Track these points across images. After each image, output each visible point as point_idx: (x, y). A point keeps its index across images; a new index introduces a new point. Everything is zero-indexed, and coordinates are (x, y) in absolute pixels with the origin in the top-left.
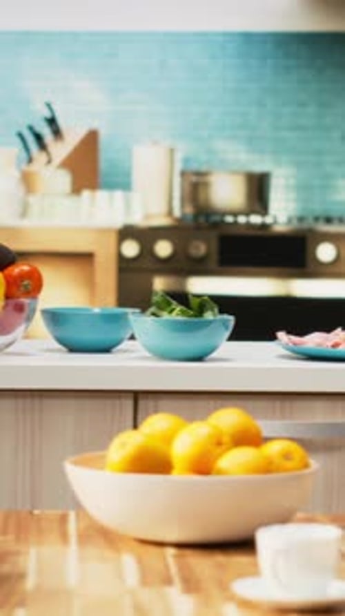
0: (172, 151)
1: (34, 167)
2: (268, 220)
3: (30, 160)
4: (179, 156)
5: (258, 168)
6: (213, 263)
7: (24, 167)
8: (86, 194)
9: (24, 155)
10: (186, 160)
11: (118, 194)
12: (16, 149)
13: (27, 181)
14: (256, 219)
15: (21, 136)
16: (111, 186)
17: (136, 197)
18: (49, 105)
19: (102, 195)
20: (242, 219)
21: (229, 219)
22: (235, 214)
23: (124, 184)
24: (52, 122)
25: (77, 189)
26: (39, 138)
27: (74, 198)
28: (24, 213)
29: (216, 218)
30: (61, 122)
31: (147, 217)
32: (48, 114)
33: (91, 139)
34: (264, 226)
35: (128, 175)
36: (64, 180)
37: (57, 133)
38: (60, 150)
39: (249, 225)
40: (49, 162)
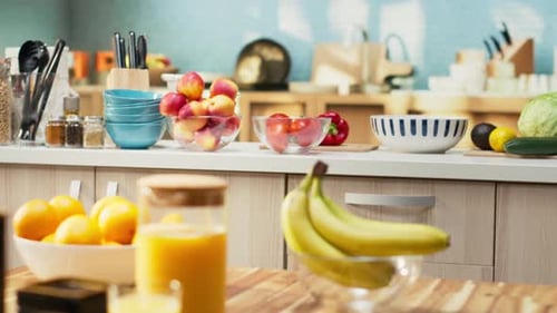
1: (493, 62)
3: (491, 57)
7: (488, 61)
8: (523, 77)
9: (488, 55)
11: (543, 78)
12: (484, 52)
13: (489, 71)
15: (486, 43)
16: (539, 73)
17: (555, 78)
18: (504, 25)
19: (533, 78)
24: (506, 35)
25: (517, 74)
26: (497, 44)
27: (515, 81)
28: (485, 88)
30: (512, 34)
32: (502, 28)
33: (529, 44)
36: (509, 69)
37: (508, 41)
38: (510, 51)
40: (503, 57)
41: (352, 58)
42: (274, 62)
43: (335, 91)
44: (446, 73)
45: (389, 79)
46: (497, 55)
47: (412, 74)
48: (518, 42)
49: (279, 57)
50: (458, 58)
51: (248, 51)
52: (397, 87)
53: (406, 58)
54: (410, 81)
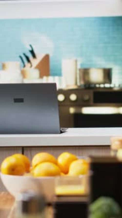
0: (76, 61)
1: (25, 69)
2: (112, 85)
3: (24, 66)
4: (79, 63)
5: (108, 66)
6: (92, 102)
7: (22, 68)
8: (45, 78)
9: (22, 64)
10: (82, 65)
12: (19, 62)
13: (23, 74)
14: (107, 85)
15: (21, 57)
16: (54, 75)
17: (63, 78)
18: (31, 46)
19: (51, 78)
20: (102, 86)
21: (97, 86)
22: (100, 84)
24: (32, 52)
25: (41, 76)
29: (93, 86)
30: (36, 52)
31: (67, 86)
32: (31, 49)
33: (47, 57)
34: (111, 88)
37: (34, 56)
38: (35, 62)
39: (105, 88)
40: (31, 66)
48: (40, 56)
50: (4, 67)
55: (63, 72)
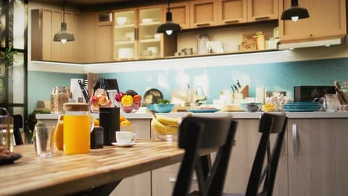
0: (264, 89)
1: (235, 94)
4: (266, 89)
7: (233, 93)
8: (246, 98)
9: (233, 91)
11: (253, 98)
12: (231, 90)
13: (233, 96)
15: (232, 87)
17: (257, 98)
18: (238, 80)
19: (250, 98)
23: (254, 96)
24: (238, 84)
25: (244, 98)
26: (236, 87)
28: (233, 102)
30: (240, 84)
32: (238, 82)
33: (247, 87)
35: (255, 92)
36: (241, 95)
37: (240, 86)
38: (240, 90)
40: (238, 92)
41: (184, 95)
42: (157, 97)
43: (180, 105)
44: (219, 98)
45: (198, 101)
46: (236, 92)
47: (205, 99)
48: (243, 86)
49: (159, 95)
50: (222, 93)
51: (148, 93)
52: (201, 104)
53: (203, 94)
54: (205, 102)
55: (257, 95)
